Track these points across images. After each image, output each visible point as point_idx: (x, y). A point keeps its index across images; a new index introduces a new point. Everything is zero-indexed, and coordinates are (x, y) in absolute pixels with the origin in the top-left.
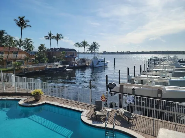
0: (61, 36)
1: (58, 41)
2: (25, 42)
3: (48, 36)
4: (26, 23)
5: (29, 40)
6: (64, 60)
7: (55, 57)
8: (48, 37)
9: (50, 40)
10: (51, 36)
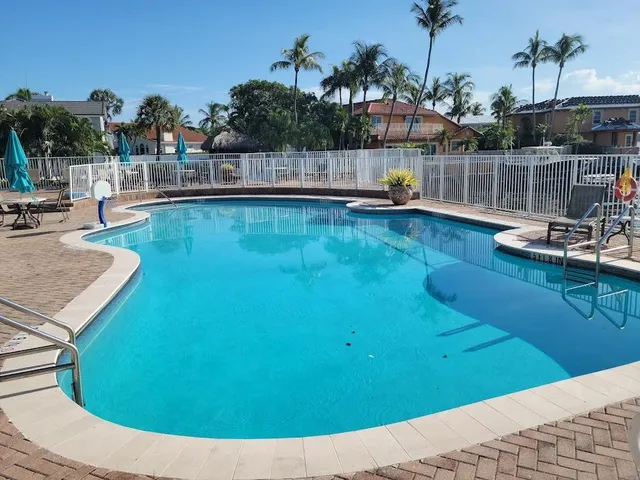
0: (576, 45)
1: (562, 66)
2: (447, 87)
3: (528, 52)
4: (448, 9)
5: (462, 78)
6: (581, 140)
7: (544, 127)
8: (527, 57)
9: (534, 66)
10: (539, 52)
